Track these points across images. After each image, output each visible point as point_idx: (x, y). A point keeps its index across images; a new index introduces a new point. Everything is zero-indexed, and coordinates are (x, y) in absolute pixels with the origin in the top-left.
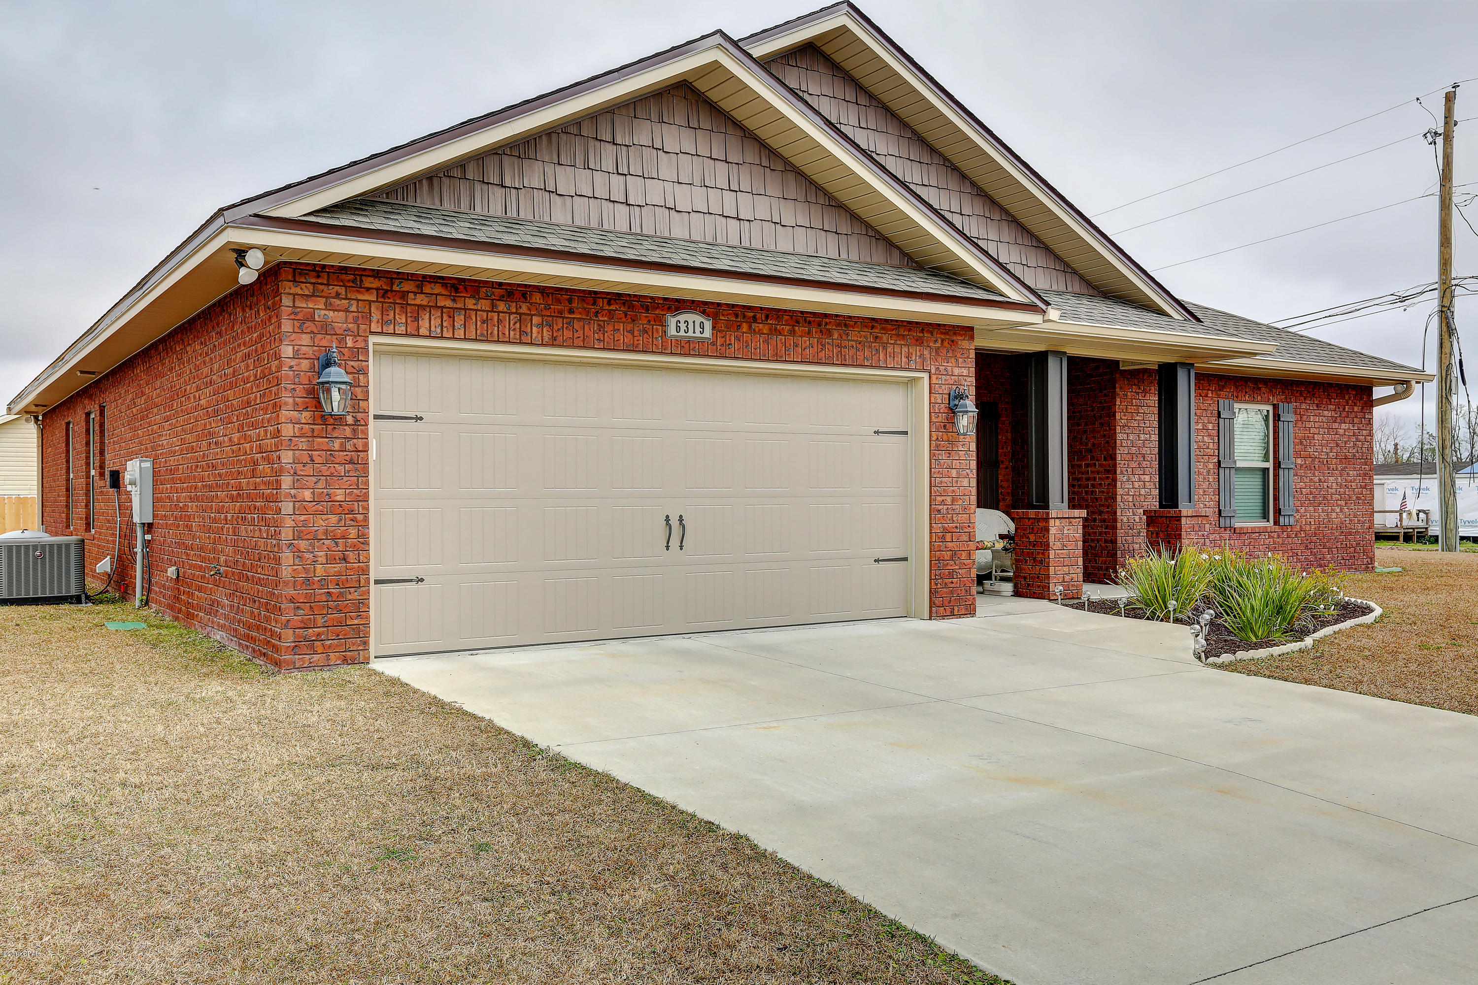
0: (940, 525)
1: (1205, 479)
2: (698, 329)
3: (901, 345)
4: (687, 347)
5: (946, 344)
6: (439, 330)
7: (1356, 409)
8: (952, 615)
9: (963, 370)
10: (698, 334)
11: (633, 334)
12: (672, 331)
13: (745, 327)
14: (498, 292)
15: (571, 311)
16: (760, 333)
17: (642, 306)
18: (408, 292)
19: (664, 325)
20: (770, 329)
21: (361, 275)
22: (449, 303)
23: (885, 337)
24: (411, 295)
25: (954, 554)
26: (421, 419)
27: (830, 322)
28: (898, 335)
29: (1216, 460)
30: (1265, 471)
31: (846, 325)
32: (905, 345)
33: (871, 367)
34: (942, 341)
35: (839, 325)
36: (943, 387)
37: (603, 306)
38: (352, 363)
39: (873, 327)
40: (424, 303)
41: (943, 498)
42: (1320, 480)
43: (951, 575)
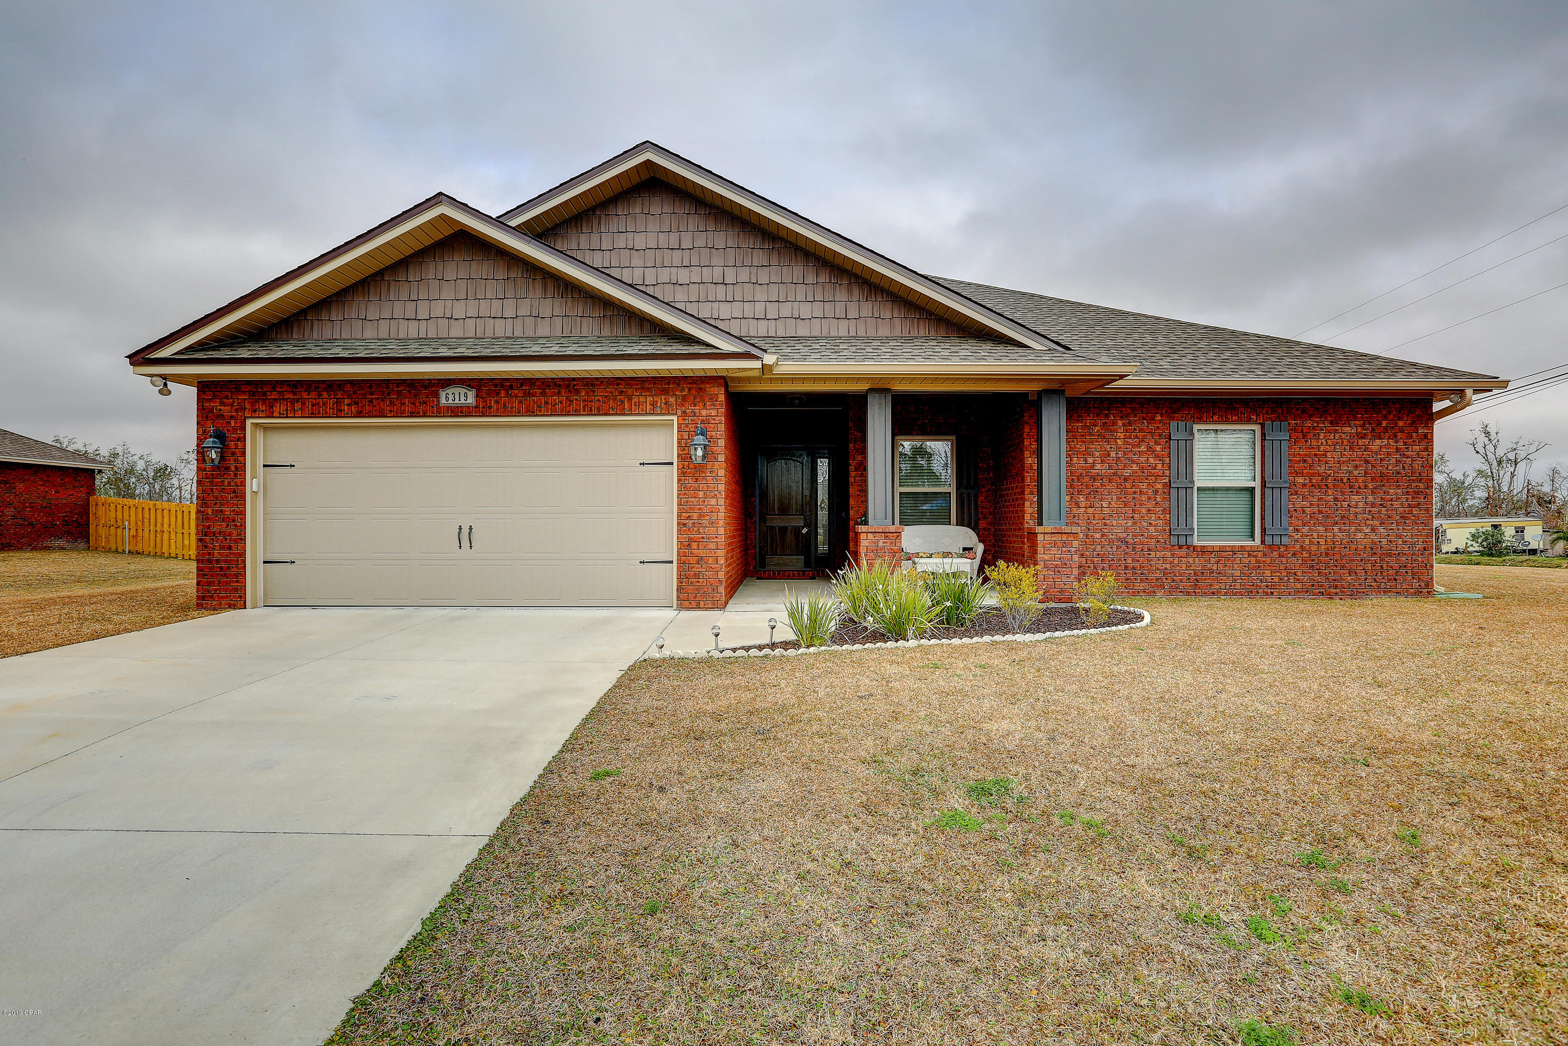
0: (685, 536)
1: (1149, 498)
2: (463, 398)
3: (646, 395)
4: (456, 411)
5: (693, 392)
6: (285, 412)
7: (1401, 423)
8: (698, 608)
9: (712, 411)
10: (463, 401)
11: (415, 405)
12: (443, 401)
13: (503, 393)
14: (322, 385)
15: (372, 394)
16: (516, 396)
17: (422, 386)
18: (267, 391)
19: (437, 396)
20: (525, 393)
21: (240, 385)
22: (291, 396)
23: (630, 391)
24: (269, 393)
25: (700, 560)
26: (294, 466)
27: (578, 384)
28: (643, 388)
29: (1167, 481)
30: (1252, 490)
31: (592, 385)
32: (649, 396)
33: (616, 414)
34: (690, 389)
35: (587, 385)
36: (690, 426)
37: (393, 389)
38: (234, 435)
39: (618, 384)
40: (277, 397)
41: (689, 514)
42: (1336, 499)
43: (697, 576)
